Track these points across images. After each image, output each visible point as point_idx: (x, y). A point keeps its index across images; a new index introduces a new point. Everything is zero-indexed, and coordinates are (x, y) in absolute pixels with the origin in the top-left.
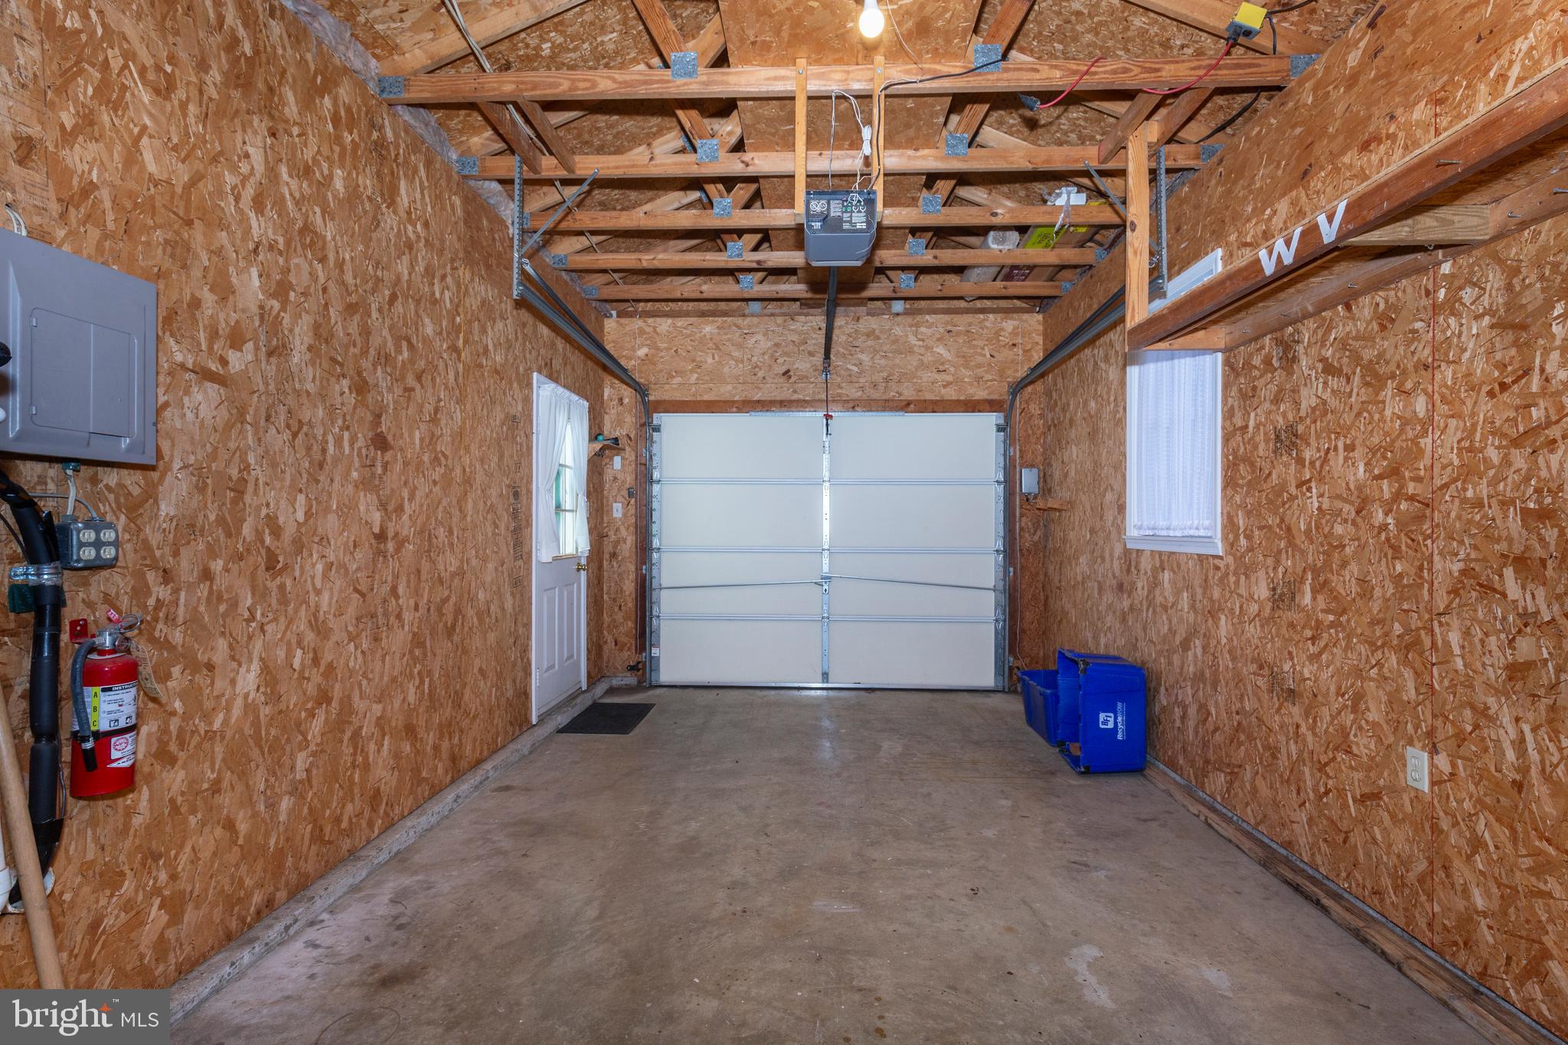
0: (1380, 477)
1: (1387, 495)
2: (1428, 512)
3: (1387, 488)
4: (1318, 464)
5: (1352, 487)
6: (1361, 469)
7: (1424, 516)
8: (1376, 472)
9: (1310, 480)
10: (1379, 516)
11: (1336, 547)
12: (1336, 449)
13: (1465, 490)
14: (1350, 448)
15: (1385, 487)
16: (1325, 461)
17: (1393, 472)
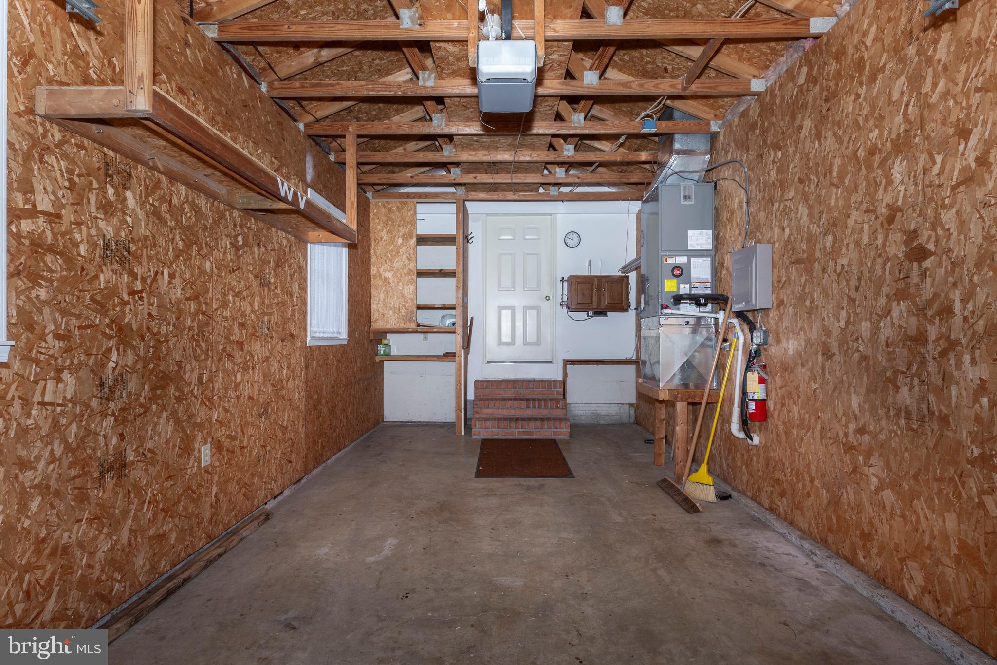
0: (188, 299)
1: (192, 310)
2: (211, 321)
3: (193, 306)
4: (149, 281)
5: (173, 302)
6: (179, 292)
7: (209, 323)
8: (188, 295)
9: (141, 291)
10: (189, 322)
11: (163, 342)
12: (162, 274)
13: (223, 312)
14: (172, 276)
15: (192, 306)
16: (155, 279)
17: (196, 298)
